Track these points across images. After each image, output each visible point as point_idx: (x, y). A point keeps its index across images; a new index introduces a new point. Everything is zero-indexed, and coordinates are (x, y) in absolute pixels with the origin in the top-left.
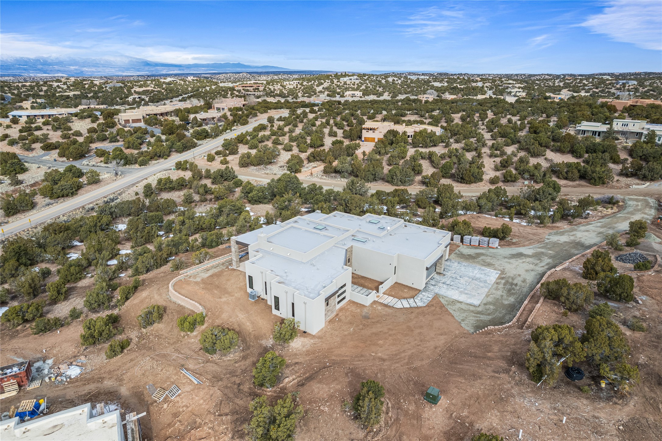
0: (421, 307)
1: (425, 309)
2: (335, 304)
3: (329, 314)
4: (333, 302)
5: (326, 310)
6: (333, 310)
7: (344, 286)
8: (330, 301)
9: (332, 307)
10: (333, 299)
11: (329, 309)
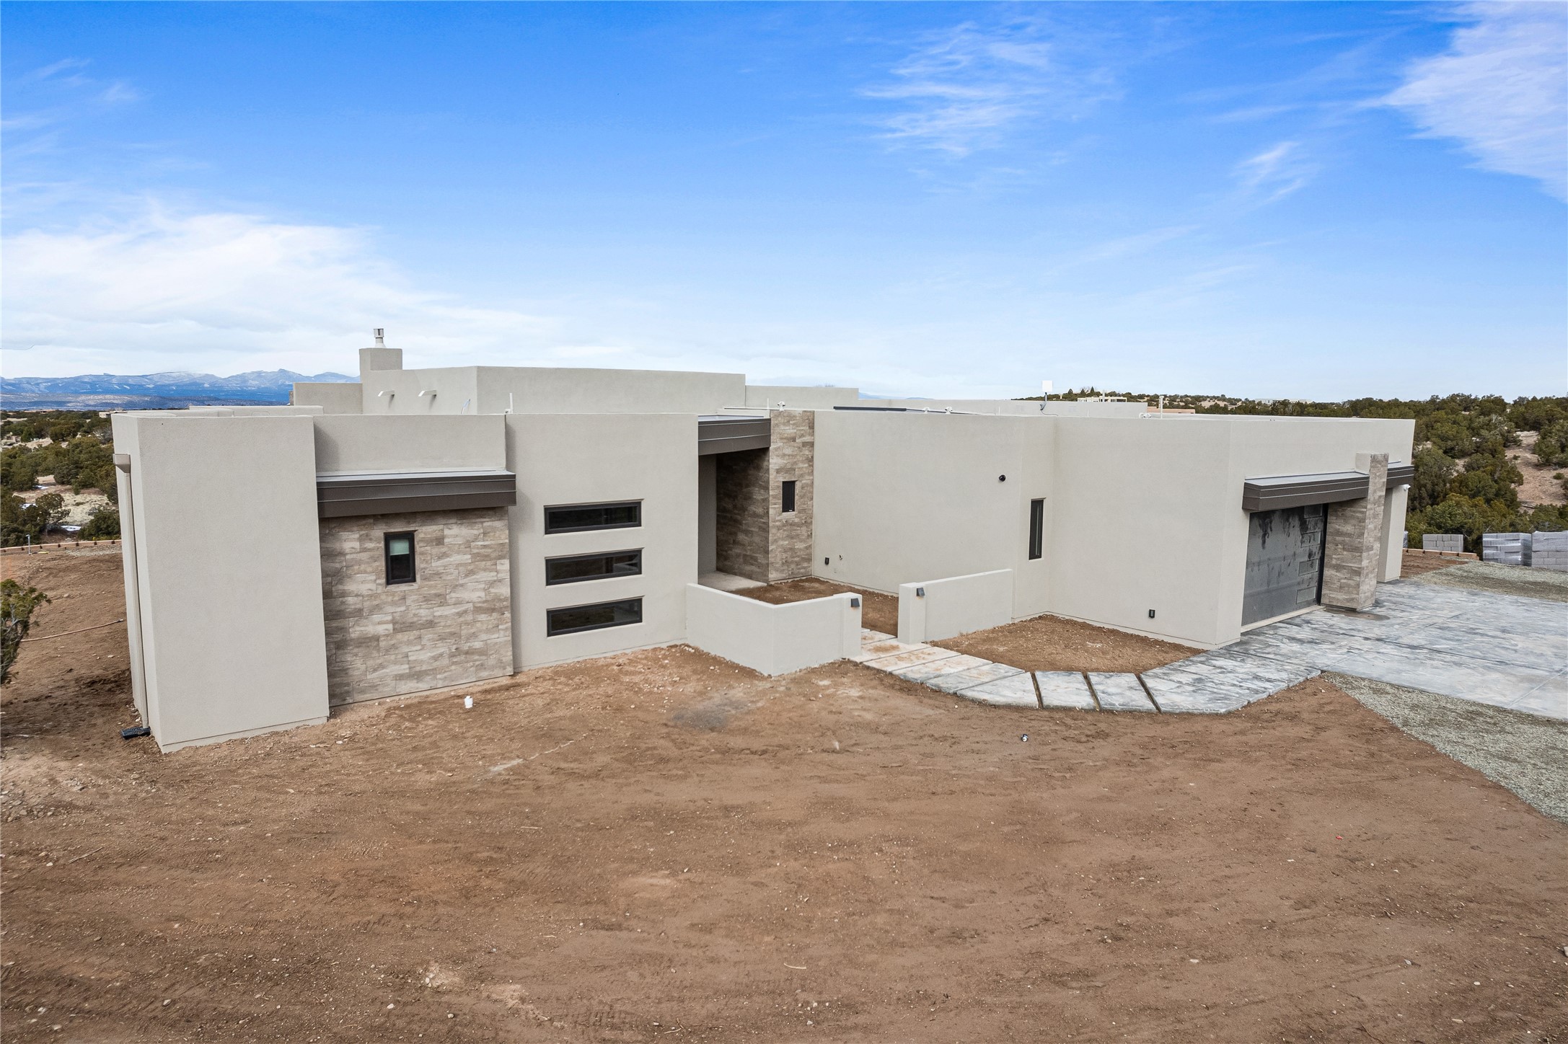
0: (1187, 716)
1: (1218, 726)
2: (498, 599)
3: (425, 655)
4: (471, 572)
5: (378, 608)
6: (477, 645)
7: (626, 514)
8: (436, 550)
9: (460, 614)
10: (468, 544)
11: (424, 613)
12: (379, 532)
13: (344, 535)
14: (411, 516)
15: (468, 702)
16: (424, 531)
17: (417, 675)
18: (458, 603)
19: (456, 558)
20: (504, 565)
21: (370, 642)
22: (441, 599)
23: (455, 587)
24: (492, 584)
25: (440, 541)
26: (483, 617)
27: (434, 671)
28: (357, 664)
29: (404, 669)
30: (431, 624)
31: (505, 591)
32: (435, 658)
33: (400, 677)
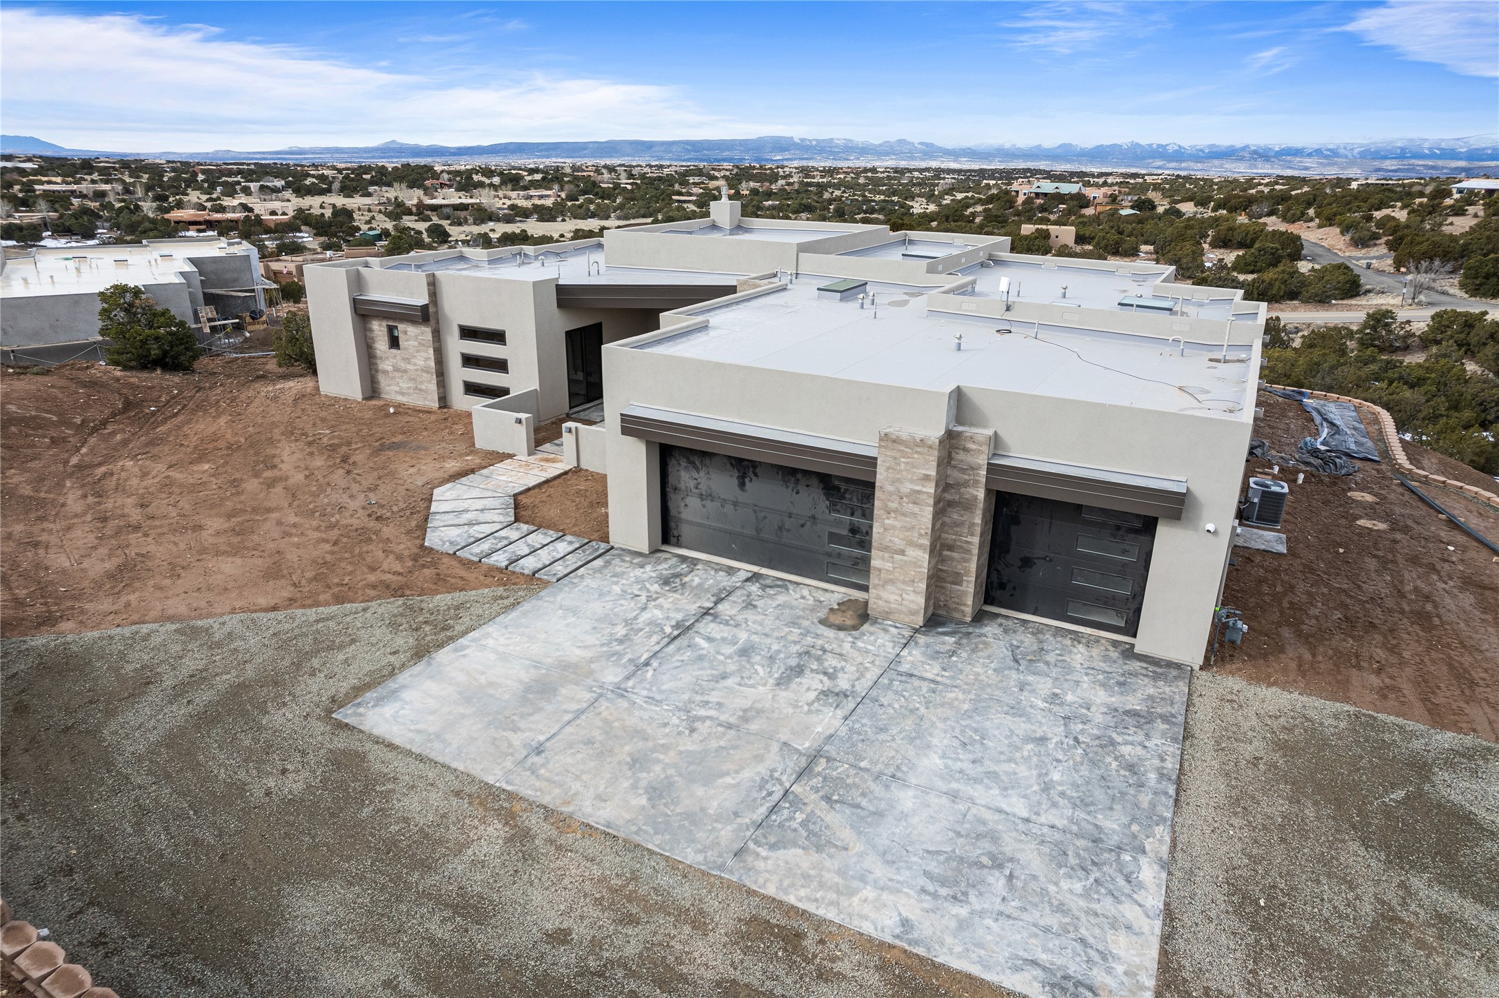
2: (429, 367)
3: (405, 385)
4: (418, 351)
5: (387, 358)
6: (424, 387)
7: (497, 337)
8: (405, 337)
9: (417, 370)
10: (416, 337)
11: (403, 365)
12: (384, 323)
13: (374, 322)
14: (394, 319)
15: (392, 410)
16: (401, 327)
17: (403, 394)
18: (415, 365)
19: (412, 343)
20: (431, 351)
21: (386, 372)
22: (407, 360)
23: (414, 357)
24: (427, 359)
25: (406, 333)
26: (425, 374)
27: (408, 394)
28: (383, 381)
29: (397, 389)
30: (405, 371)
31: (432, 364)
32: (409, 388)
33: (396, 392)
